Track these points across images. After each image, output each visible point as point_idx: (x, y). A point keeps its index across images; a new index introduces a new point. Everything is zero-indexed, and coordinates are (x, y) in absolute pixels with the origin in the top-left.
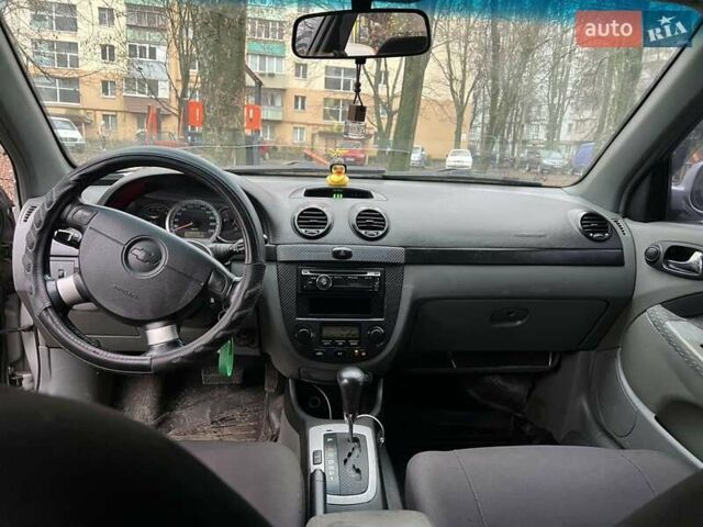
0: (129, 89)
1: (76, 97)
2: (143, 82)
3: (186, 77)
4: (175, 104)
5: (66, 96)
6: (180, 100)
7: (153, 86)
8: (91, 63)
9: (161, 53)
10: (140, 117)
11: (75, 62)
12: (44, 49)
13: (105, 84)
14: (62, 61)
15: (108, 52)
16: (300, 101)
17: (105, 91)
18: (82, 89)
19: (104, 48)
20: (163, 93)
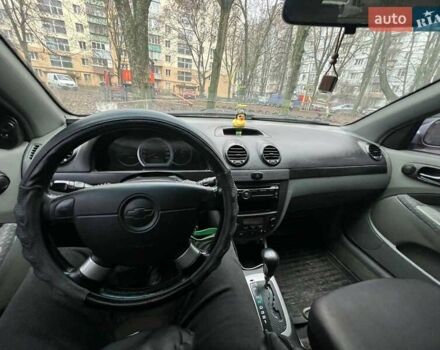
0: (95, 62)
1: (70, 65)
2: (100, 60)
3: (120, 59)
4: (116, 71)
5: (66, 65)
6: (118, 68)
7: (105, 62)
8: (75, 50)
9: (107, 47)
10: (101, 75)
11: (68, 49)
12: (51, 41)
13: (83, 60)
14: (62, 48)
15: (82, 45)
16: (168, 72)
17: (84, 63)
18: (73, 61)
19: (80, 43)
20: (110, 66)
